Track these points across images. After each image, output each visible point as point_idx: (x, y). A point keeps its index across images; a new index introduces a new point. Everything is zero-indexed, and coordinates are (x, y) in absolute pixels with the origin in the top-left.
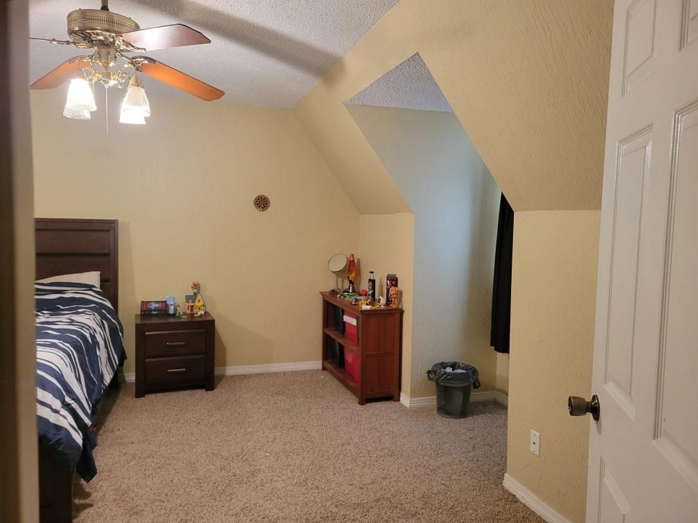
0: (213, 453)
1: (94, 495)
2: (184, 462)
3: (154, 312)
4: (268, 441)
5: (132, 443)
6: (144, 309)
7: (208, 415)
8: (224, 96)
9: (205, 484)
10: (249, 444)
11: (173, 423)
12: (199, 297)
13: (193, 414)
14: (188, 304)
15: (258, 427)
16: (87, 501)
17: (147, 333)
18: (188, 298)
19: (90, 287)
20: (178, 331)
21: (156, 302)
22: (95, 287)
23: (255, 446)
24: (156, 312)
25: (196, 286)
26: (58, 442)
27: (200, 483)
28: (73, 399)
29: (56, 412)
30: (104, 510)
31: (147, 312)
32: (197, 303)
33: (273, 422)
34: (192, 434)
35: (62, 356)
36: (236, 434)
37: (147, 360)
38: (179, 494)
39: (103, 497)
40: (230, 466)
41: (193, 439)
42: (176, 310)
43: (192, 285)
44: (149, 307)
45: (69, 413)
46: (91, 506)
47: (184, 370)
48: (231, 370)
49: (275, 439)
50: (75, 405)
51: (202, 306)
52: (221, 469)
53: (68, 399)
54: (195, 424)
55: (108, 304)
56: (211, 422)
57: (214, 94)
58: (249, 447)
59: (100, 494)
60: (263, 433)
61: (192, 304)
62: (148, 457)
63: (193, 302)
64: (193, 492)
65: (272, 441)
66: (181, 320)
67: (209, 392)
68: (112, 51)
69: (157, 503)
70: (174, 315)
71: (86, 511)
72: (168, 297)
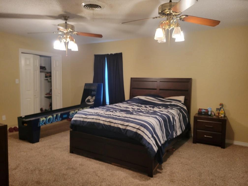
0: (211, 172)
1: (163, 170)
2: (198, 171)
3: (203, 113)
4: (239, 177)
5: (184, 158)
6: (200, 111)
7: (217, 157)
8: (220, 23)
9: (202, 183)
10: (229, 175)
11: (201, 156)
12: (222, 109)
13: (211, 155)
14: (217, 112)
15: (238, 169)
16: (161, 171)
17: (198, 120)
18: (217, 109)
19: (180, 101)
20: (210, 122)
21: (204, 109)
22: (181, 101)
23: (231, 177)
24: (204, 113)
25: (222, 105)
26: (148, 148)
27: (200, 181)
28: (156, 136)
29: (149, 138)
30: (164, 176)
31: (200, 113)
32: (221, 112)
33: (246, 170)
34: (207, 163)
35: (156, 121)
36: (225, 169)
37: (198, 130)
38: (190, 182)
39: (166, 172)
40: (216, 180)
41: (206, 164)
42: (211, 113)
43: (219, 104)
44: (201, 111)
45: (154, 139)
46: (161, 173)
47: (211, 137)
48: (236, 143)
49: (243, 177)
50: (156, 138)
51: (223, 113)
52: (211, 180)
53: (154, 135)
54: (209, 159)
55: (185, 108)
56: (217, 160)
57: (215, 23)
58: (229, 176)
59: (165, 171)
60: (239, 173)
61: (219, 112)
62: (186, 165)
63: (219, 111)
64: (196, 184)
65: (241, 178)
66: (213, 118)
67: (222, 149)
68: (172, 17)
69: (181, 182)
70: (210, 115)
71: (159, 174)
72: (208, 108)
